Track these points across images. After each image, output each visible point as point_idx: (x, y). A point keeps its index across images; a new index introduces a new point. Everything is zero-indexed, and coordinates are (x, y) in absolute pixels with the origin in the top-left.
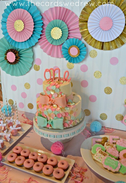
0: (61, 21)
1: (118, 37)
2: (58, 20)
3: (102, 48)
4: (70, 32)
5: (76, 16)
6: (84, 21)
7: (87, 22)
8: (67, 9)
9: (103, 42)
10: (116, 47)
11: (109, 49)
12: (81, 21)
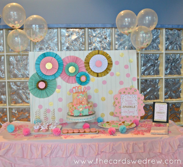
0: (74, 63)
1: (105, 70)
2: (72, 63)
3: (98, 76)
4: (80, 68)
5: (82, 61)
6: (87, 63)
7: (89, 63)
8: (77, 57)
9: (98, 73)
10: (105, 75)
11: (101, 76)
12: (85, 63)
